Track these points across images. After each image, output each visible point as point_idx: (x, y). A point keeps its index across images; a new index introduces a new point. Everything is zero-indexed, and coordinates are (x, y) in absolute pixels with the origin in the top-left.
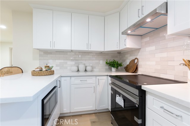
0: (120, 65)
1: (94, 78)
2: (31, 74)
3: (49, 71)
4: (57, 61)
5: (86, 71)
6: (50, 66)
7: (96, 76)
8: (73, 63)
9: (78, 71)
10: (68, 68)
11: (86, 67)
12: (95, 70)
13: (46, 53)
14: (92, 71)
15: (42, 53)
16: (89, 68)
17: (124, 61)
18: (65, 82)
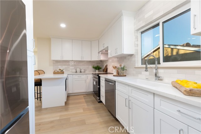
0: (101, 68)
1: (85, 75)
2: (53, 73)
3: (62, 72)
4: (63, 66)
5: (81, 72)
6: (62, 69)
7: (86, 74)
8: (73, 67)
9: (76, 72)
10: (70, 70)
11: (81, 70)
12: (86, 71)
13: (57, 62)
14: (84, 72)
15: (55, 62)
16: (82, 71)
17: (103, 66)
18: (70, 78)
